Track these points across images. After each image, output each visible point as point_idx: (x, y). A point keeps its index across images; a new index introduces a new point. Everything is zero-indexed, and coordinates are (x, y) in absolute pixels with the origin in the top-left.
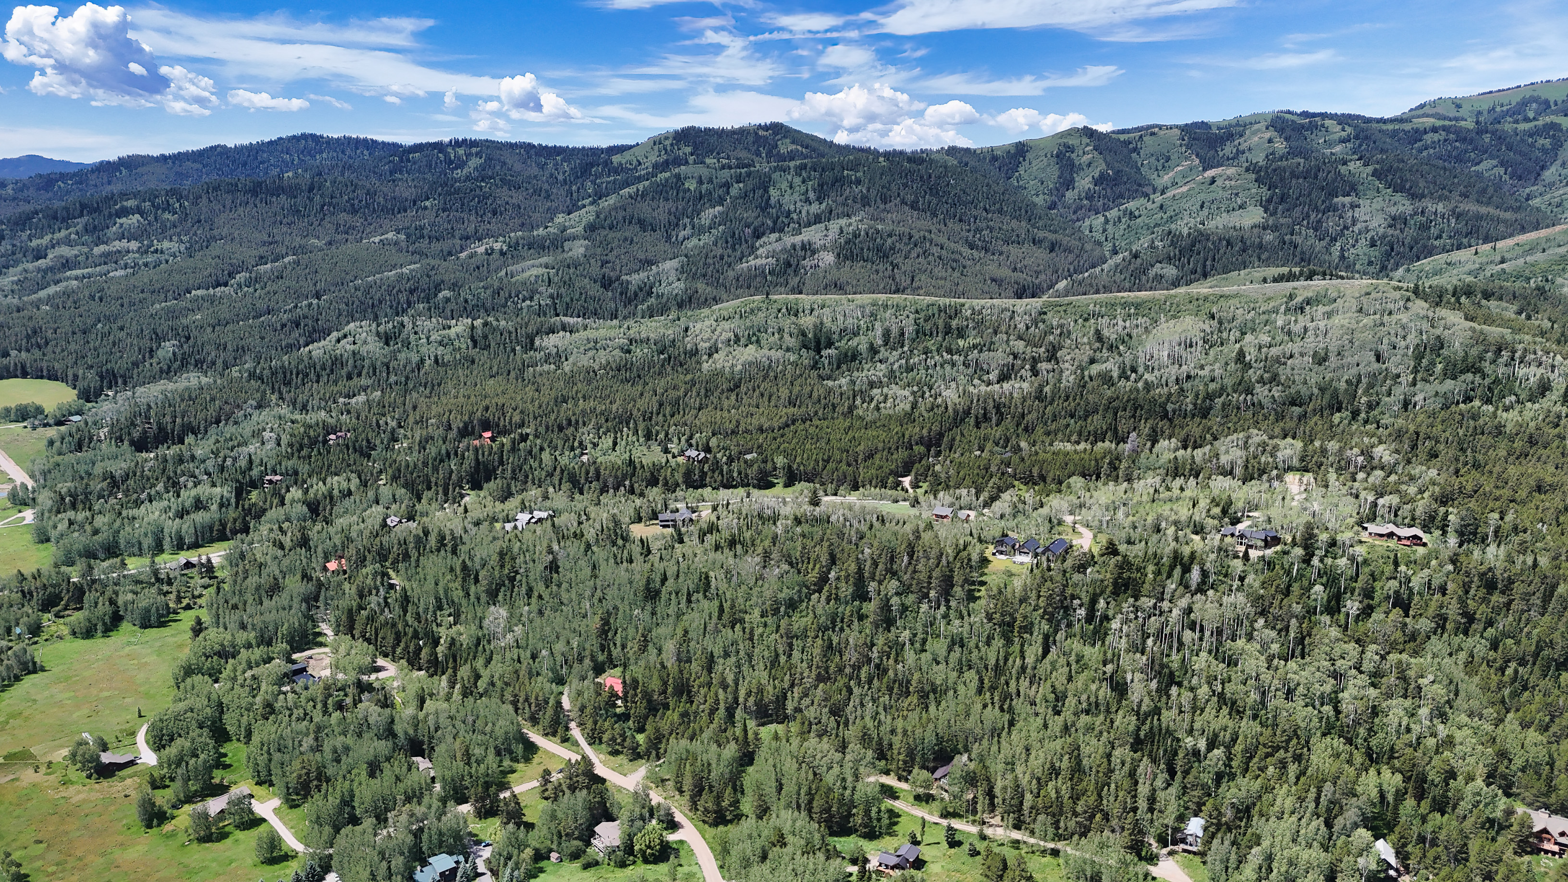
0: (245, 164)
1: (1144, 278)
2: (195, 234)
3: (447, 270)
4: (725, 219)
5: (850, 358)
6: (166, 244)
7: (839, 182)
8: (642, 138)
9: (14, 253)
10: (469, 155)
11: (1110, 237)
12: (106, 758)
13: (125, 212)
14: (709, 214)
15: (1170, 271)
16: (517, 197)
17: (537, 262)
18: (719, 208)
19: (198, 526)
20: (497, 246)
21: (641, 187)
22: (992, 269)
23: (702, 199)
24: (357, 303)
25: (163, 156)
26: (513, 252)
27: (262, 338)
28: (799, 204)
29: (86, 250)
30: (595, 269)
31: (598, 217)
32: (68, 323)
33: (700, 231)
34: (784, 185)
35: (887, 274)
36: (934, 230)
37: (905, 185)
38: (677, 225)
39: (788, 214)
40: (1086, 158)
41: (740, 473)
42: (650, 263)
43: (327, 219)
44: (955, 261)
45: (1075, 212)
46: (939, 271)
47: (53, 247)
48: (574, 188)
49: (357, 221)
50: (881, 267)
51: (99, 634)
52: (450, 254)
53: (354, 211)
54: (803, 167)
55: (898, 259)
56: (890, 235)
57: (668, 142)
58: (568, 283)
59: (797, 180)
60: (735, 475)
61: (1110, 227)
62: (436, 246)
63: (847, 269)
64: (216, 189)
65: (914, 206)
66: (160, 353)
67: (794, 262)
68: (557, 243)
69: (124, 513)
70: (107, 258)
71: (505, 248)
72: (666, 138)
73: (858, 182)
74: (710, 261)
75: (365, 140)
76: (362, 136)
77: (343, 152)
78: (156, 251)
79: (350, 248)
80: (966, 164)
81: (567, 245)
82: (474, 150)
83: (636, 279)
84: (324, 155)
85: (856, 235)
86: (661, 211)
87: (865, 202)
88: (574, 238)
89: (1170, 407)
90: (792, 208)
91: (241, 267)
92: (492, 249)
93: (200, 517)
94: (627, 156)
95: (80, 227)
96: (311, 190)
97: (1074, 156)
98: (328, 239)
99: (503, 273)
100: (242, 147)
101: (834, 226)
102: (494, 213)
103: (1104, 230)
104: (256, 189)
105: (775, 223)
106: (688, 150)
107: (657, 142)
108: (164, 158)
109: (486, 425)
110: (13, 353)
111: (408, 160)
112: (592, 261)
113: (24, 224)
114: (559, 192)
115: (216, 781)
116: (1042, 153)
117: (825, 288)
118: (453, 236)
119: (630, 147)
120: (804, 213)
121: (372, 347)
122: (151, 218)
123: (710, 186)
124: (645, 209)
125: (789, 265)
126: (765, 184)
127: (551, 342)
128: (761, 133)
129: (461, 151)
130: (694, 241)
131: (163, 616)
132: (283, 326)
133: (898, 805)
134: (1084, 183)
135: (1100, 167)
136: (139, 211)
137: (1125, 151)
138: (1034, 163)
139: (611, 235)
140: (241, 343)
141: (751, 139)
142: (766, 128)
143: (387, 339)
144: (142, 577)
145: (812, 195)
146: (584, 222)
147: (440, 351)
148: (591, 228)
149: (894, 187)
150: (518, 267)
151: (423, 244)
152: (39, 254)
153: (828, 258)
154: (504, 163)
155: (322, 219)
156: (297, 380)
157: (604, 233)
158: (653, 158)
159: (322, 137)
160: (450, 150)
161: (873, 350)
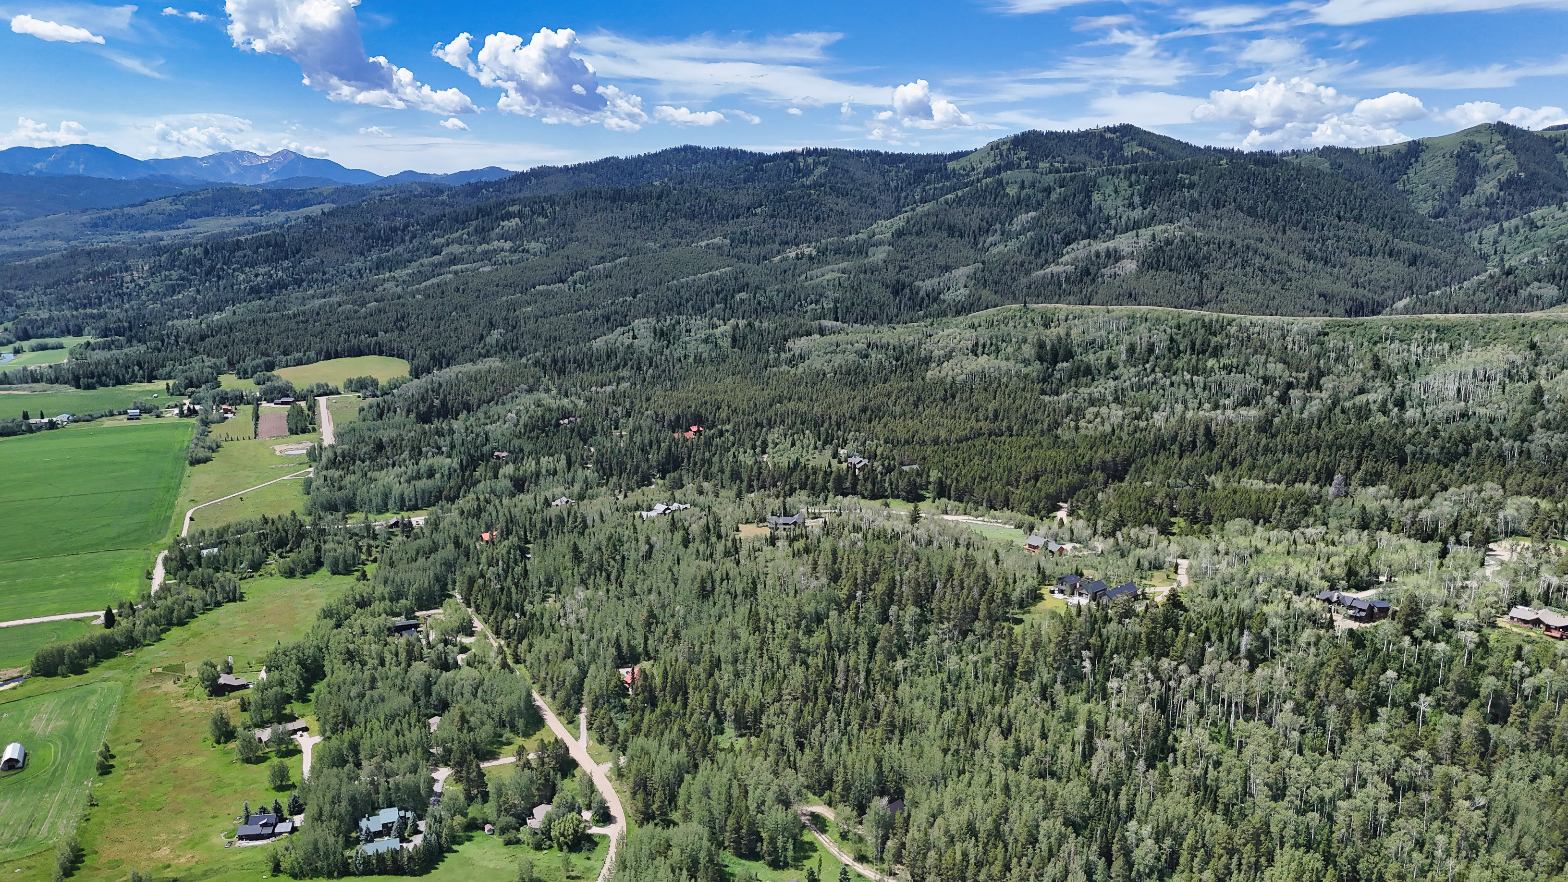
0: (631, 174)
1: (1512, 298)
2: (558, 236)
3: (754, 273)
4: (1036, 223)
5: (1087, 372)
6: (533, 244)
7: (1171, 185)
8: (981, 143)
9: (418, 250)
10: (816, 164)
11: (1500, 249)
12: (224, 679)
13: (509, 216)
14: (1024, 218)
15: (1550, 291)
16: (843, 204)
17: (836, 267)
18: (1032, 214)
19: (419, 490)
20: (807, 251)
21: (960, 193)
22: (1324, 283)
23: (1020, 204)
24: (666, 301)
25: (566, 166)
26: (821, 257)
27: (574, 330)
28: (1121, 209)
29: (471, 248)
30: (891, 275)
31: (908, 222)
32: (431, 310)
33: (1006, 236)
34: (1109, 190)
35: (1192, 285)
36: (1266, 237)
37: (1246, 189)
38: (988, 231)
39: (1108, 219)
40: (1495, 159)
41: (891, 484)
42: (947, 268)
43: (668, 224)
44: (1281, 273)
45: (1467, 221)
46: (1256, 284)
47: (448, 245)
48: (903, 194)
49: (695, 225)
50: (1188, 278)
51: (298, 575)
52: (765, 258)
53: (693, 217)
54: (1134, 170)
55: (1209, 269)
56: (1208, 243)
57: (1005, 147)
58: (856, 289)
59: (1125, 184)
60: (887, 485)
61: (1504, 239)
62: (755, 250)
63: (1148, 277)
64: (584, 196)
65: (1251, 212)
66: (488, 340)
67: (1093, 270)
68: (862, 250)
69: (369, 474)
70: (487, 256)
71: (814, 253)
72: (1004, 143)
73: (1192, 186)
74: (1008, 268)
75: (736, 151)
76: (733, 147)
77: (714, 163)
78: (523, 251)
79: (677, 252)
80: (1341, 166)
81: (871, 250)
82: (822, 159)
83: (926, 285)
84: (699, 166)
85: (1168, 242)
86: (974, 217)
87: (1195, 206)
88: (881, 243)
89: (1409, 448)
90: (1112, 213)
91: (583, 266)
92: (803, 254)
93: (424, 484)
94: (963, 162)
95: (471, 229)
96: (659, 197)
97: (1479, 156)
98: (663, 242)
99: (803, 277)
100: (633, 159)
101: (1146, 234)
102: (817, 219)
103: (1496, 242)
104: (616, 197)
105: (1089, 228)
106: (1024, 154)
107: (994, 147)
108: (566, 169)
109: (698, 419)
110: (381, 334)
111: (762, 169)
112: (890, 267)
113: (433, 226)
114: (887, 199)
115: (288, 711)
116: (1439, 153)
117: (1117, 298)
118: (774, 242)
119: (967, 153)
120: (1124, 217)
121: (645, 342)
122: (527, 221)
123: (1031, 192)
124: (957, 216)
125: (1088, 273)
126: (1088, 188)
127: (798, 345)
128: (1108, 135)
129: (810, 160)
130: (1001, 247)
131: (350, 566)
132: (596, 320)
133: (823, 840)
134: (1487, 187)
135: (1512, 167)
136: (520, 215)
137: (1549, 150)
138: (1428, 165)
139: (917, 240)
140: (554, 334)
141: (1095, 141)
142: (1113, 130)
143: (661, 334)
144: (357, 531)
145: (1136, 199)
146: (895, 227)
147: (702, 347)
148: (899, 234)
149: (1231, 192)
150: (818, 272)
151: (743, 249)
152: (436, 252)
153: (1130, 266)
154: (847, 171)
155: (664, 224)
156: (571, 367)
157: (909, 238)
158: (988, 163)
159: (699, 148)
160: (801, 159)
161: (1111, 366)
